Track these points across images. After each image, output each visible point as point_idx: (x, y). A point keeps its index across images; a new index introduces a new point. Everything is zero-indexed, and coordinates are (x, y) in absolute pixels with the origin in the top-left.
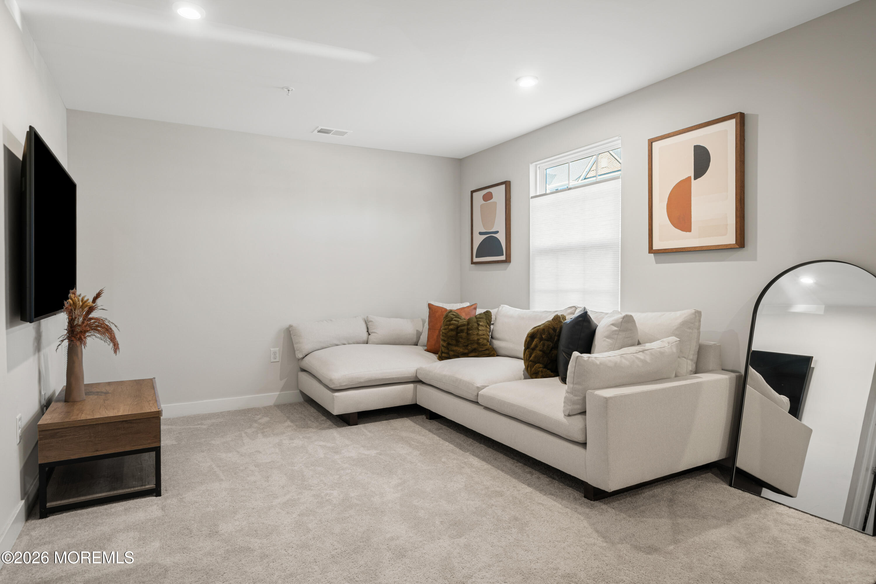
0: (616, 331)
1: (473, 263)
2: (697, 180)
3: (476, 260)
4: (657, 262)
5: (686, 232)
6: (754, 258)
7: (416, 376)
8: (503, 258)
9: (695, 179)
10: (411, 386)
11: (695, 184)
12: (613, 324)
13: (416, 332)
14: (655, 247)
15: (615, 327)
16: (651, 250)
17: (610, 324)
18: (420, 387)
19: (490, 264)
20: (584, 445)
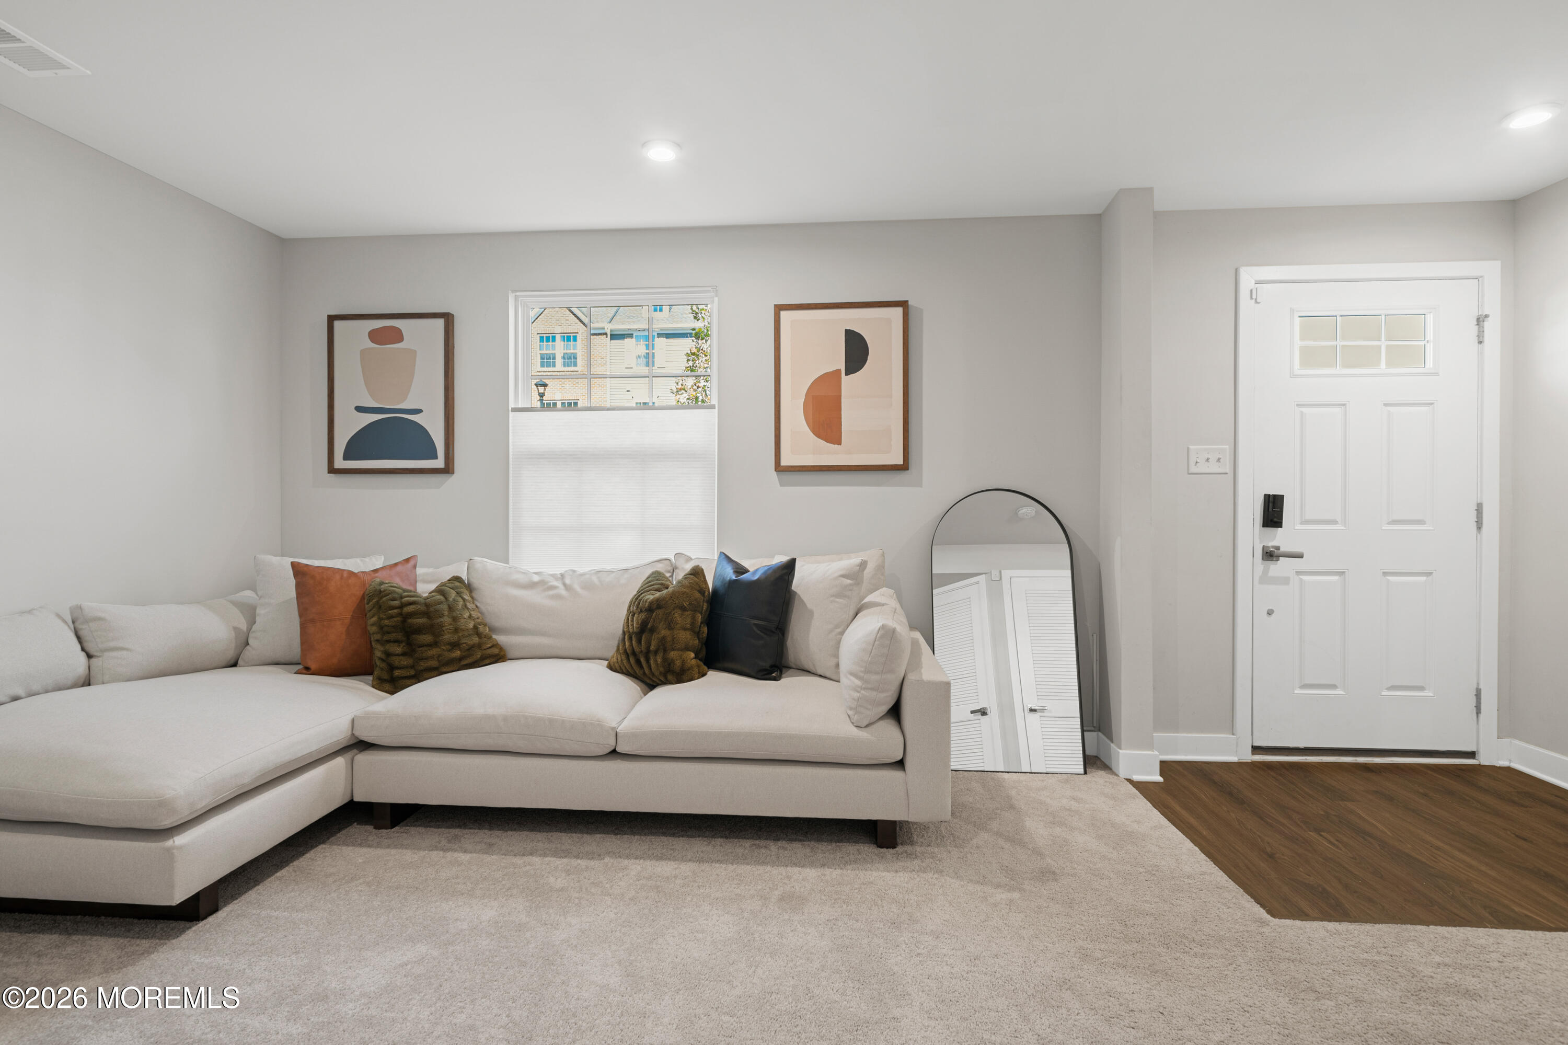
0: (851, 585)
1: (332, 470)
2: (849, 376)
3: (339, 463)
4: (782, 484)
5: (834, 444)
6: (919, 484)
7: (353, 734)
8: (439, 463)
9: (847, 374)
10: (340, 761)
11: (847, 381)
12: (843, 576)
13: (233, 632)
14: (784, 462)
15: (847, 579)
16: (778, 468)
17: (836, 575)
18: (364, 759)
19: (392, 475)
20: (900, 764)
